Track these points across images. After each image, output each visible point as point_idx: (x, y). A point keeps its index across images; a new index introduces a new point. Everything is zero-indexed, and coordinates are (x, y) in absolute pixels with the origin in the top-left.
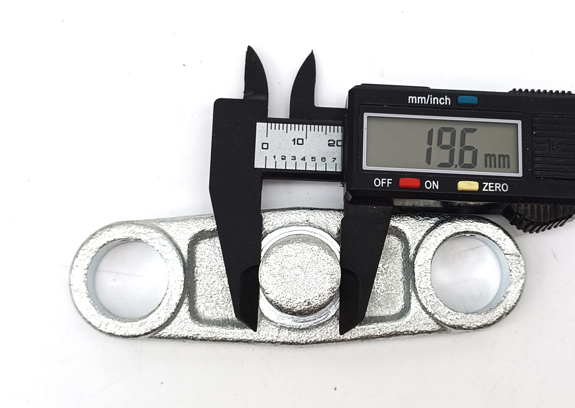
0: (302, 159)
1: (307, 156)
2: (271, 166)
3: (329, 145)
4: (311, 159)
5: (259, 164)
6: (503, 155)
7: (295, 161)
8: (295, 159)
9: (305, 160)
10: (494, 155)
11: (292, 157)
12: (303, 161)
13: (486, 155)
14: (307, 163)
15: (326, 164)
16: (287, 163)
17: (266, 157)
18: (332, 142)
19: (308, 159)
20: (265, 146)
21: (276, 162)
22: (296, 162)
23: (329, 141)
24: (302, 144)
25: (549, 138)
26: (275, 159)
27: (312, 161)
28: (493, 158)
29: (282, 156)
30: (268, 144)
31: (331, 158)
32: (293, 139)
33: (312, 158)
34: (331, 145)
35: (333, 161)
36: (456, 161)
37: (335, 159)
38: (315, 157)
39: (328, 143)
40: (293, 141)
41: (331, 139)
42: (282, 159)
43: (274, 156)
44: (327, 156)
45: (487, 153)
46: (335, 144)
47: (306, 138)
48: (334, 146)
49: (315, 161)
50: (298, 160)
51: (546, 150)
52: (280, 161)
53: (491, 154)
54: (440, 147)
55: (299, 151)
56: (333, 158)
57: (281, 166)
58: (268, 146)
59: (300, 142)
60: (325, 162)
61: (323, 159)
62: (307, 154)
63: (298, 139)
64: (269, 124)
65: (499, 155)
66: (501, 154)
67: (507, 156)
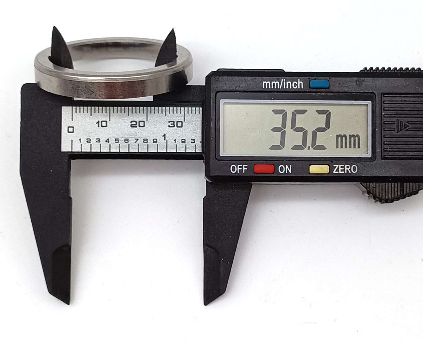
0: (106, 141)
1: (111, 138)
2: (77, 149)
3: (132, 126)
4: (114, 141)
5: (66, 147)
6: (353, 136)
7: (100, 143)
8: (100, 142)
9: (108, 142)
10: (345, 136)
11: (97, 139)
12: (107, 143)
13: (338, 136)
14: (111, 145)
15: (129, 145)
16: (92, 145)
17: (72, 140)
18: (135, 123)
19: (112, 141)
20: (71, 130)
21: (81, 145)
22: (100, 145)
23: (131, 122)
24: (106, 126)
25: (398, 118)
26: (80, 142)
27: (116, 142)
28: (344, 138)
29: (87, 139)
30: (73, 127)
31: (134, 139)
32: (97, 121)
33: (116, 139)
34: (133, 126)
35: (136, 142)
36: (309, 143)
37: (138, 139)
38: (118, 139)
39: (131, 124)
40: (97, 123)
41: (133, 120)
42: (87, 142)
43: (79, 139)
44: (130, 137)
45: (339, 134)
46: (137, 125)
47: (110, 120)
48: (136, 127)
49: (118, 142)
50: (103, 142)
51: (395, 131)
52: (86, 144)
53: (342, 135)
54: (294, 130)
55: (103, 134)
56: (135, 139)
57: (86, 149)
58: (73, 130)
59: (104, 124)
60: (128, 143)
61: (126, 140)
62: (111, 136)
63: (102, 121)
64: (74, 107)
65: (350, 135)
66: (352, 134)
67: (358, 136)
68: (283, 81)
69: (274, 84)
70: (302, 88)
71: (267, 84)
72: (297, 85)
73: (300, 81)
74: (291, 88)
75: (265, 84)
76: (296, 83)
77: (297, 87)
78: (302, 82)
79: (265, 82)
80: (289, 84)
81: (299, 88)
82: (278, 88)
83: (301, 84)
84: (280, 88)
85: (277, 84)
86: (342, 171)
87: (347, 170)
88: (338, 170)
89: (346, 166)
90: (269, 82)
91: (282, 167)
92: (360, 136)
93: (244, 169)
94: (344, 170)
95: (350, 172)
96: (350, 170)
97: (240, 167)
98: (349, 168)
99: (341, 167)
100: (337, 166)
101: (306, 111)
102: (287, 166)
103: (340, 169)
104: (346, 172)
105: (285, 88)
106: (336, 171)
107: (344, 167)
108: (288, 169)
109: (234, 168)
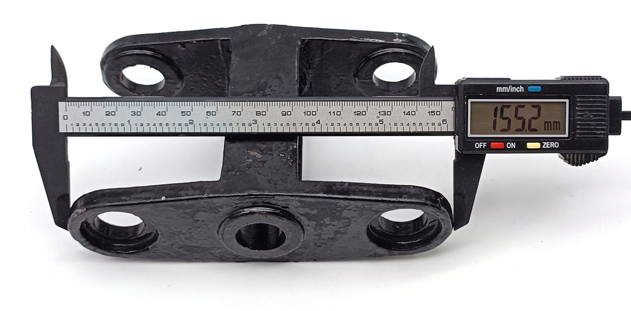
68: (511, 87)
69: (504, 89)
70: (523, 91)
71: (499, 89)
72: (520, 89)
73: (522, 87)
74: (515, 91)
75: (498, 89)
76: (519, 88)
77: (519, 91)
78: (523, 88)
79: (499, 88)
80: (514, 89)
81: (521, 91)
82: (507, 91)
83: (522, 89)
84: (509, 91)
85: (506, 89)
86: (548, 146)
87: (552, 146)
88: (546, 146)
89: (551, 143)
90: (501, 88)
91: (509, 145)
92: (560, 122)
93: (484, 145)
94: (550, 146)
95: (553, 147)
96: (554, 145)
97: (481, 144)
98: (553, 144)
99: (548, 144)
100: (545, 143)
101: (525, 106)
102: (512, 143)
103: (547, 145)
104: (551, 147)
105: (511, 91)
106: (545, 146)
107: (550, 144)
108: (513, 145)
109: (477, 145)
